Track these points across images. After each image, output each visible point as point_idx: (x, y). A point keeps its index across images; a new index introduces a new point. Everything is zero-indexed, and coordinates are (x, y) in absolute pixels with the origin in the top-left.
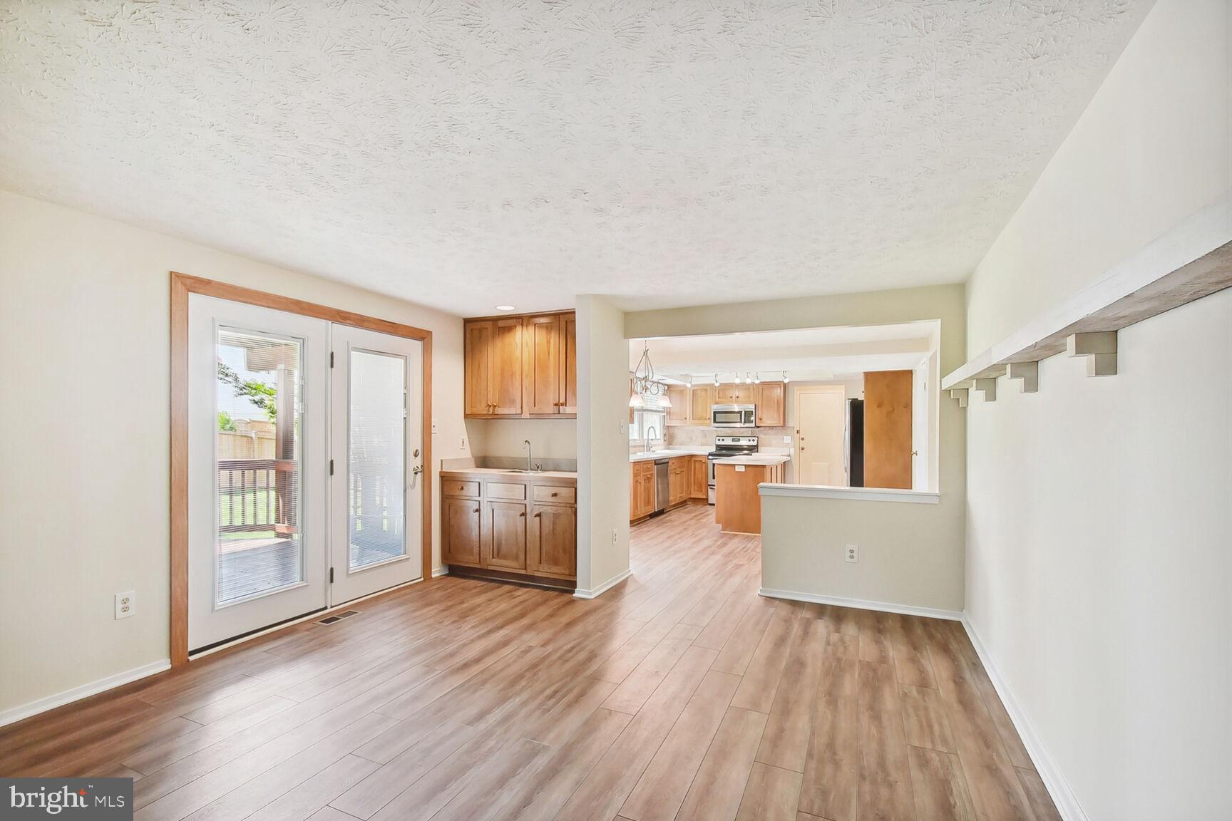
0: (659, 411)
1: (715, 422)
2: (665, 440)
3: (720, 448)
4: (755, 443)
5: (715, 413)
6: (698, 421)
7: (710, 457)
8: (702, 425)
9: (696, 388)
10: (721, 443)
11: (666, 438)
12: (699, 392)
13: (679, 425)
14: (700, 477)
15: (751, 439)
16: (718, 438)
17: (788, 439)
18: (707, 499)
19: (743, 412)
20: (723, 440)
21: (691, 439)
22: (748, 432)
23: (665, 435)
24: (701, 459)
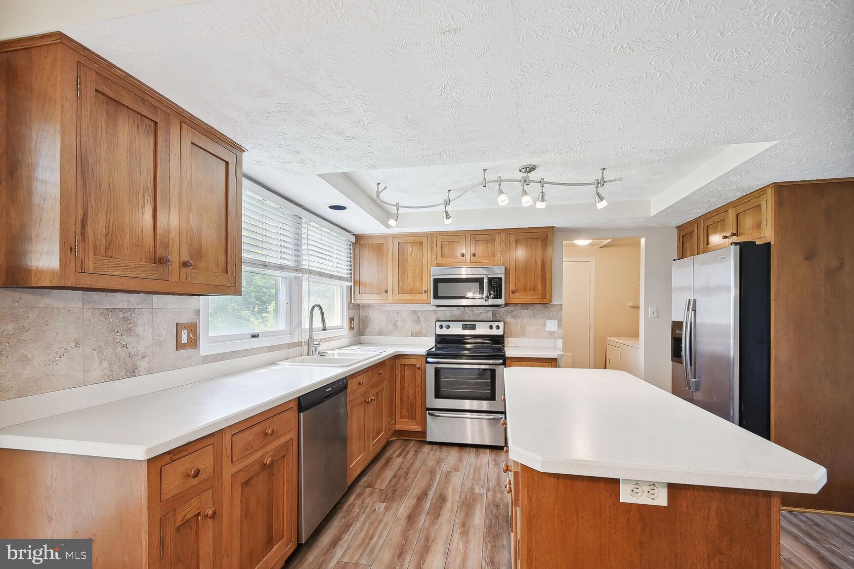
0: (340, 278)
1: (436, 296)
2: (351, 328)
3: (442, 340)
4: (500, 332)
5: (437, 282)
6: (407, 296)
7: (430, 360)
8: (412, 302)
9: (403, 240)
10: (444, 331)
11: (355, 324)
12: (409, 248)
13: (377, 302)
14: (411, 392)
15: (495, 324)
16: (438, 324)
17: (552, 325)
18: (424, 433)
19: (486, 280)
20: (448, 327)
21: (395, 325)
22: (488, 314)
23: (351, 319)
24: (413, 362)
